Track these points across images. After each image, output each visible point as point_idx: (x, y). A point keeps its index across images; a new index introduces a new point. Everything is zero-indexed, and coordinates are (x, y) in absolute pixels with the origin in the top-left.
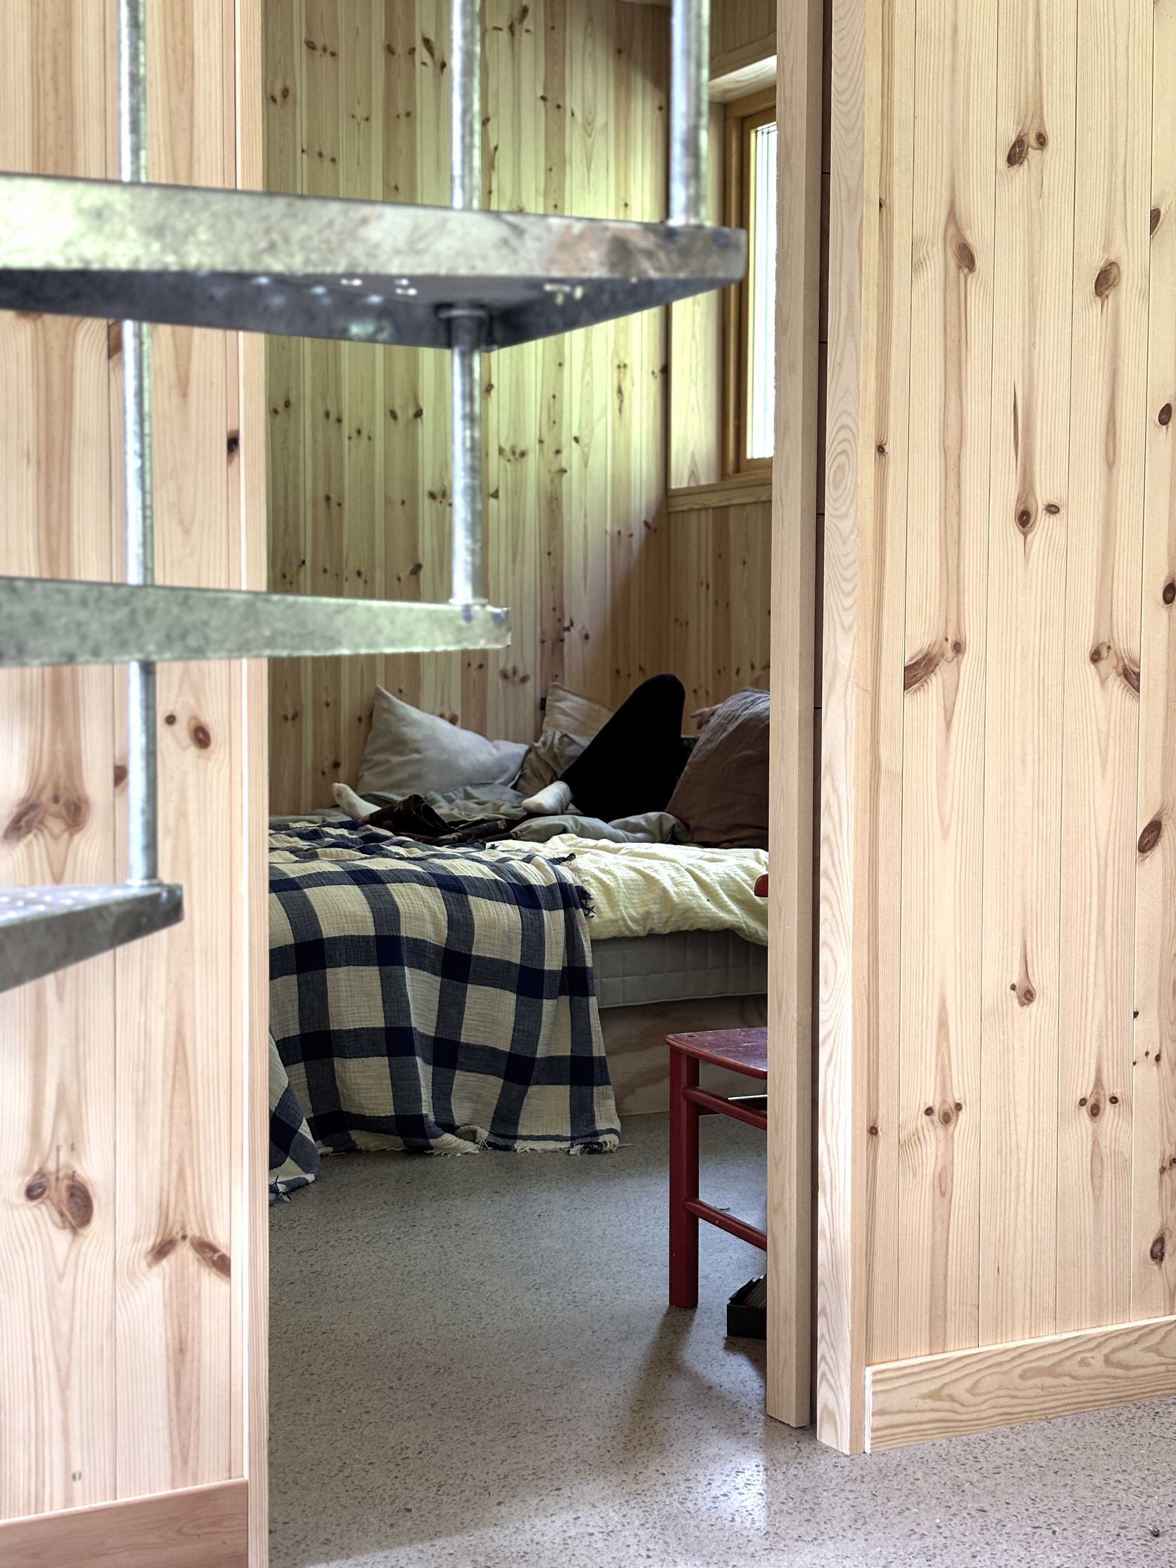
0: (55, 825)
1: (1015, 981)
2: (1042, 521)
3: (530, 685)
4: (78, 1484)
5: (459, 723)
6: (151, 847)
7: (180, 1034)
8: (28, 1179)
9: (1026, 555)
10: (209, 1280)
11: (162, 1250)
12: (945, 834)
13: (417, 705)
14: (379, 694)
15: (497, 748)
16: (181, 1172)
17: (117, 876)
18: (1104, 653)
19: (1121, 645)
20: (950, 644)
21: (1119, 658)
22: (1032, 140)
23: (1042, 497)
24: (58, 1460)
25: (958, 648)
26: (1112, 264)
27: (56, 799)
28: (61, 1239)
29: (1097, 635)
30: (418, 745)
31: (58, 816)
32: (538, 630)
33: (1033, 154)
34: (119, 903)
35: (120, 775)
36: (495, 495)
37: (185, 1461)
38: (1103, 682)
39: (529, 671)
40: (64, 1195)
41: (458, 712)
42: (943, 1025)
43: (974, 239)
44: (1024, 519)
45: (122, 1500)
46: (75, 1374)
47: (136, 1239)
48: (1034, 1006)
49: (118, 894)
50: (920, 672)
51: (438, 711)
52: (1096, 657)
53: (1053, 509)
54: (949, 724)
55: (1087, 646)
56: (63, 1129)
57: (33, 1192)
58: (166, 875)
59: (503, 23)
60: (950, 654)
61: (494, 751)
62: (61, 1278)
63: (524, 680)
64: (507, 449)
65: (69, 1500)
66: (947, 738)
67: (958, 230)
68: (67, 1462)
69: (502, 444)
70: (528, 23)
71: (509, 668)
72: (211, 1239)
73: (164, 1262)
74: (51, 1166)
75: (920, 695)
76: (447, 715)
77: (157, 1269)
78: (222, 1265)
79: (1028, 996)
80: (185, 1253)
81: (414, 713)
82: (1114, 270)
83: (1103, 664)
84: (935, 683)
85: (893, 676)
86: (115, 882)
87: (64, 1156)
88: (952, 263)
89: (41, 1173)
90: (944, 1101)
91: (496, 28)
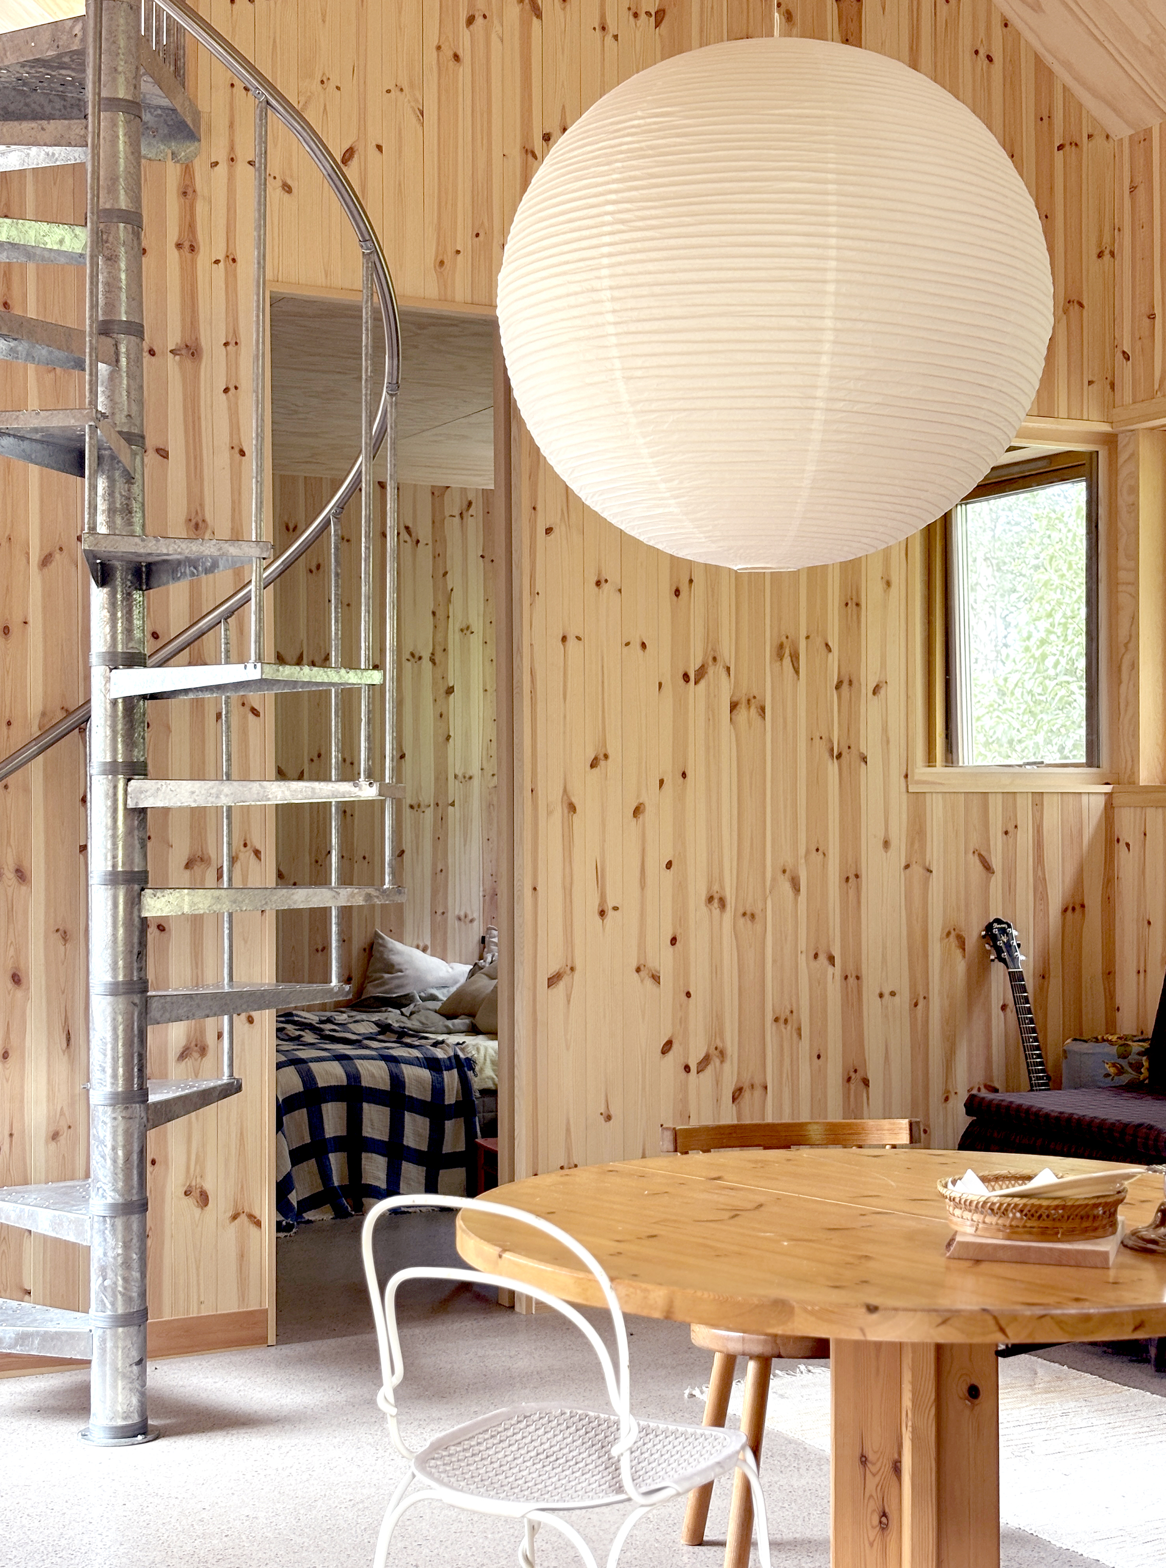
0: (196, 1055)
1: (602, 1111)
2: (610, 914)
3: (476, 923)
4: (203, 1306)
5: (429, 951)
6: (231, 1065)
7: (242, 1134)
8: (185, 1189)
9: (604, 929)
10: (253, 1229)
11: (235, 1217)
12: (568, 1049)
13: (401, 942)
14: (376, 934)
15: (452, 968)
16: (242, 1187)
17: (219, 1076)
18: (642, 968)
19: (650, 964)
20: (569, 968)
21: (650, 970)
22: (601, 756)
23: (610, 904)
24: (196, 1297)
25: (572, 969)
26: (641, 804)
27: (196, 1046)
28: (197, 1211)
29: (639, 960)
30: (400, 967)
31: (196, 1051)
32: (481, 889)
33: (602, 763)
34: (220, 1086)
35: (220, 1035)
36: (453, 804)
37: (243, 1300)
38: (642, 981)
39: (475, 915)
40: (198, 1195)
41: (428, 943)
42: (568, 1130)
43: (575, 800)
44: (602, 913)
45: (219, 1312)
46: (202, 1263)
47: (225, 1212)
48: (611, 1122)
49: (220, 1082)
50: (555, 980)
51: (415, 944)
52: (638, 970)
53: (616, 909)
54: (569, 1001)
55: (635, 966)
56: (198, 1170)
57: (186, 1194)
58: (236, 1075)
59: (456, 513)
60: (568, 971)
61: (450, 970)
62: (197, 1226)
63: (472, 921)
64: (460, 775)
65: (199, 1310)
66: (568, 1008)
67: (569, 798)
68: (199, 1297)
69: (457, 772)
70: (472, 511)
71: (462, 914)
72: (254, 1213)
73: (236, 1221)
74: (194, 1184)
75: (555, 990)
76: (421, 945)
77: (233, 1224)
78: (258, 1224)
79: (609, 1118)
80: (243, 1218)
81: (398, 946)
82: (642, 807)
83: (641, 973)
84: (562, 985)
85: (543, 981)
86: (218, 1078)
87: (198, 1179)
88: (566, 811)
89: (190, 1186)
90: (569, 1163)
91: (452, 516)
